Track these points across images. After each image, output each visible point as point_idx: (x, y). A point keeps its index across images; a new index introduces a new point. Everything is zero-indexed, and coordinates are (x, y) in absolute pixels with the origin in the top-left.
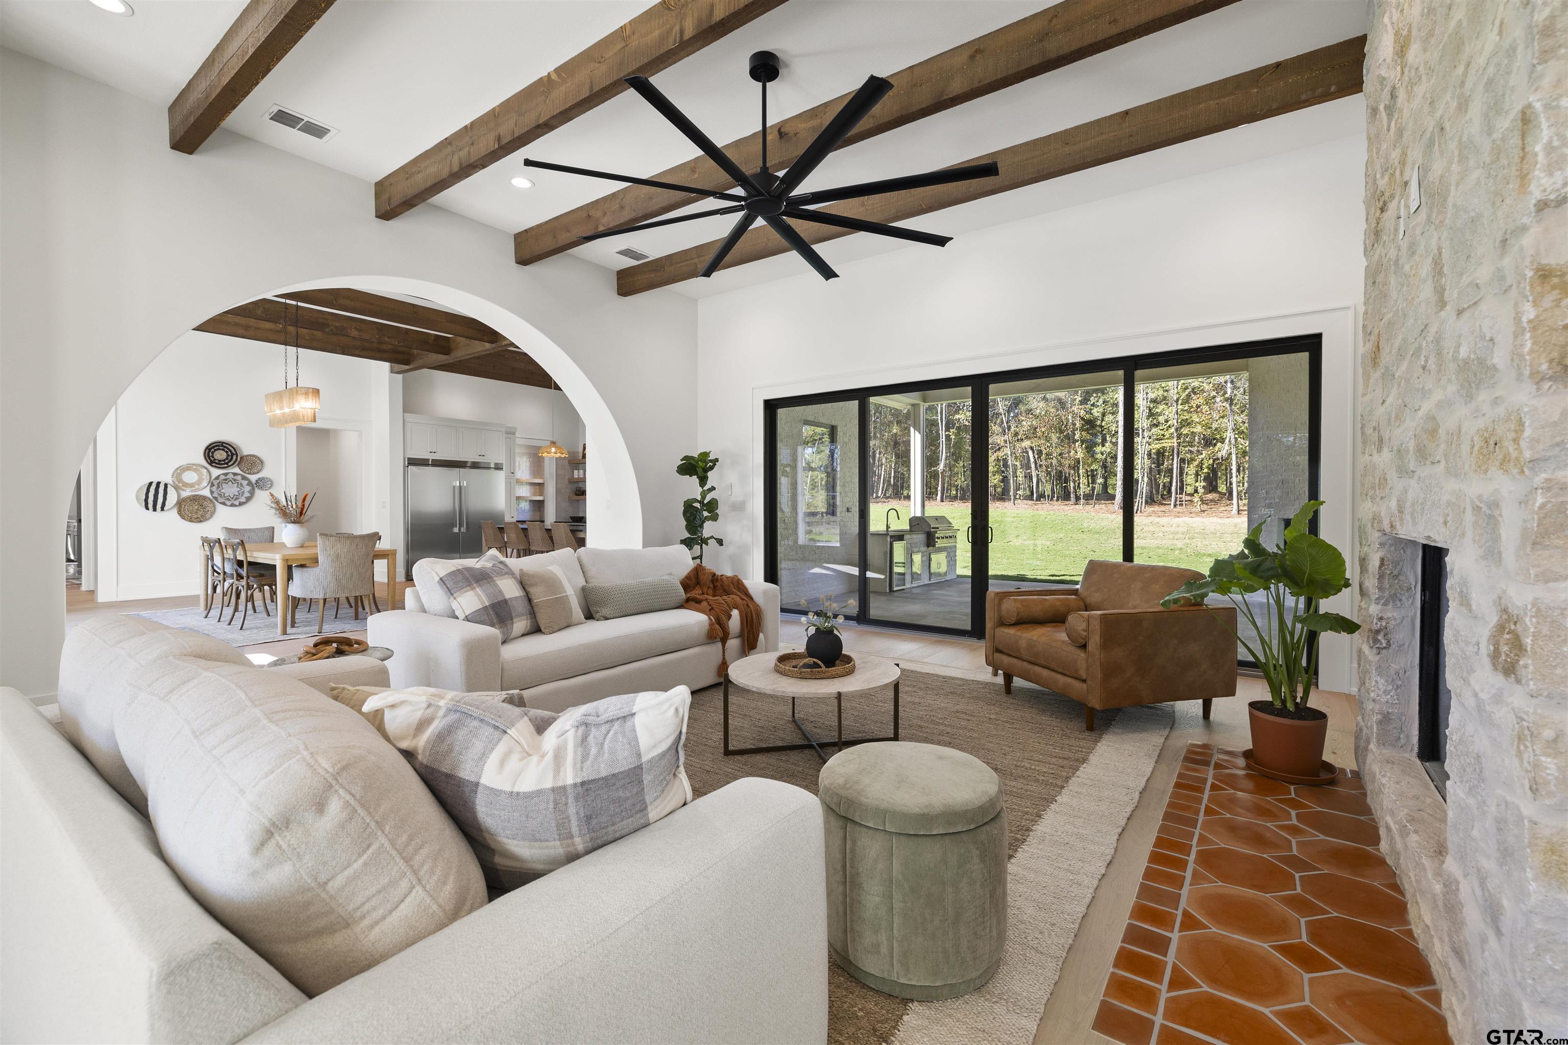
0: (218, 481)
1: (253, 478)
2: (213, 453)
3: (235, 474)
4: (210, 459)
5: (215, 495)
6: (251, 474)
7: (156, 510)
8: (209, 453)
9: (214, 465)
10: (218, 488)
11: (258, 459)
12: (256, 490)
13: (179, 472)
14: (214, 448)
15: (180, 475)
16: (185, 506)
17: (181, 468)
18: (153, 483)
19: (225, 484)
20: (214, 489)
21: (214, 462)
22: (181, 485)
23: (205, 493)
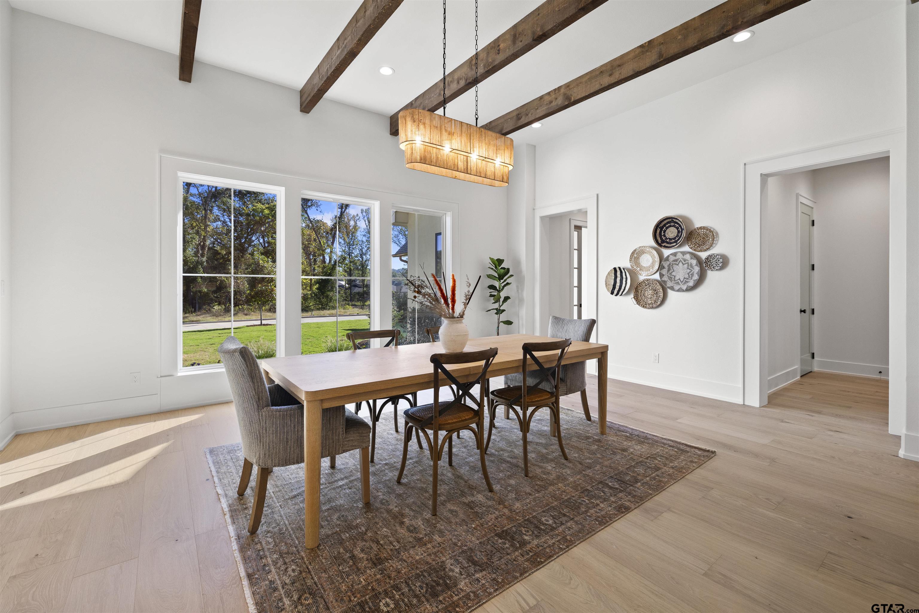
0: (668, 263)
1: (704, 255)
2: (665, 232)
3: (684, 253)
4: (659, 239)
5: (665, 278)
6: (701, 251)
7: (616, 295)
8: (658, 231)
9: (663, 245)
10: (669, 270)
11: (710, 231)
12: (708, 271)
13: (636, 256)
14: (665, 225)
15: (637, 258)
16: (641, 291)
17: (637, 251)
18: (615, 269)
19: (675, 266)
20: (664, 272)
21: (663, 241)
22: (639, 269)
23: (657, 276)
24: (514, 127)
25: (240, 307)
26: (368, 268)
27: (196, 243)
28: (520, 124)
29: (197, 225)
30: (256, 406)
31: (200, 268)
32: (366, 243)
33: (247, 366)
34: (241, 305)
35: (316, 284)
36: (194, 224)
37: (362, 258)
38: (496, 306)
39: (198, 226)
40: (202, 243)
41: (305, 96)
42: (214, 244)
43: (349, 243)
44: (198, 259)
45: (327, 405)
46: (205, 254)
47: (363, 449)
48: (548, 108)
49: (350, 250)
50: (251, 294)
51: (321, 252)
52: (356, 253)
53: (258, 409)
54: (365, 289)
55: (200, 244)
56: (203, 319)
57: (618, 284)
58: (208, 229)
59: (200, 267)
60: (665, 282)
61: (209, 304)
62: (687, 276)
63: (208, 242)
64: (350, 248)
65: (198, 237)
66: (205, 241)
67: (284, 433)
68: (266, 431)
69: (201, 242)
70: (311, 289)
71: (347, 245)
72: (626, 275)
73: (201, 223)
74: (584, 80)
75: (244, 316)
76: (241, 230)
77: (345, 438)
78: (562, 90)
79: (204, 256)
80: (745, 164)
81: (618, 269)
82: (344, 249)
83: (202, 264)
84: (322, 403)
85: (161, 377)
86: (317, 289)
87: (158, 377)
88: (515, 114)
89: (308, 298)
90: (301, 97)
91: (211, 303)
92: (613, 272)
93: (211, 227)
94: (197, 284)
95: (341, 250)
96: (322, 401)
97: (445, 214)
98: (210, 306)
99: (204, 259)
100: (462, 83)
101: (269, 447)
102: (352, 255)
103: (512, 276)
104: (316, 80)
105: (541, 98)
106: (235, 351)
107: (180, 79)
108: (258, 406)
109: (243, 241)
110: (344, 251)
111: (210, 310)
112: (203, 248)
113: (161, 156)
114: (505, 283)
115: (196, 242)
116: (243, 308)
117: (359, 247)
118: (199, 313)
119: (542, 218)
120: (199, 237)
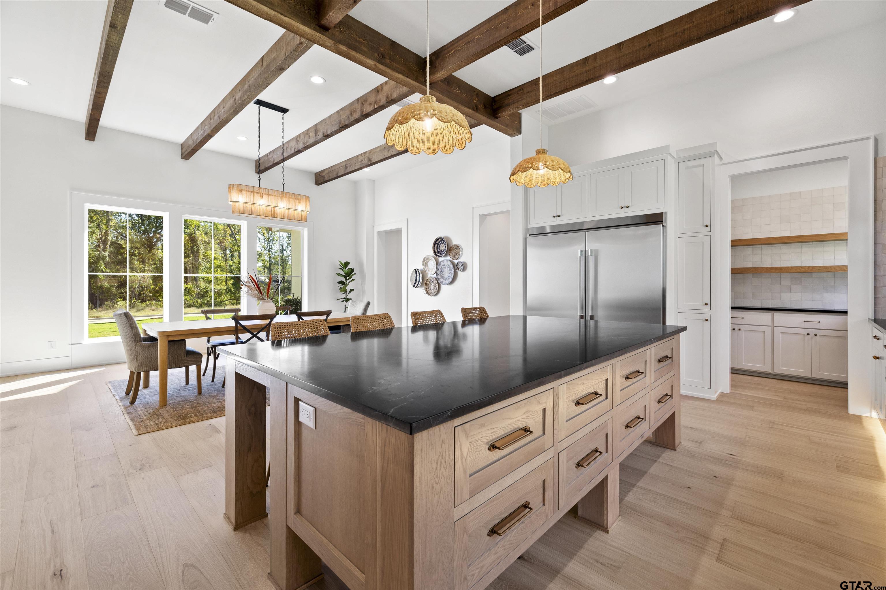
0: (441, 267)
1: (456, 262)
2: (439, 246)
3: (447, 261)
4: (436, 251)
5: (439, 277)
6: (455, 259)
7: (415, 288)
8: (436, 247)
9: (438, 255)
10: (441, 271)
11: (458, 246)
12: (459, 273)
13: (425, 261)
14: (439, 242)
15: (426, 263)
16: (429, 285)
17: (426, 259)
18: (415, 270)
19: (444, 268)
20: (439, 272)
21: (438, 253)
22: (428, 270)
23: (435, 275)
24: (344, 173)
25: (147, 302)
26: (288, 263)
27: (96, 238)
28: (347, 172)
29: (97, 219)
30: (133, 341)
31: (101, 264)
32: (287, 239)
33: (128, 321)
34: (149, 301)
35: (231, 280)
36: (95, 218)
37: (283, 254)
38: (344, 296)
39: (99, 220)
40: (104, 238)
41: (184, 150)
42: (117, 238)
43: (269, 239)
44: (100, 254)
45: (171, 339)
46: (107, 248)
47: (197, 366)
48: (361, 164)
49: (269, 246)
50: (155, 289)
51: (237, 248)
52: (276, 249)
53: (135, 343)
54: (286, 284)
55: (101, 238)
56: (106, 315)
57: (418, 280)
58: (111, 223)
59: (101, 262)
60: (439, 278)
61: (112, 300)
62: (449, 276)
63: (110, 237)
64: (269, 243)
65: (99, 231)
66: (108, 235)
67: (149, 355)
68: (139, 354)
69: (102, 236)
70: (226, 284)
71: (267, 241)
72: (419, 274)
73: (102, 216)
74: (378, 150)
75: (151, 311)
76: (149, 224)
77: (186, 359)
78: (367, 154)
79: (106, 250)
80: (473, 208)
81: (417, 270)
82: (263, 244)
83: (103, 259)
84: (168, 338)
85: (72, 344)
86: (232, 284)
87: (69, 345)
88: (344, 164)
89: (222, 293)
90: (182, 149)
91: (114, 299)
92: (415, 272)
93: (115, 221)
94: (98, 280)
95: (261, 246)
96: (168, 336)
97: (304, 229)
98: (113, 302)
99: (107, 254)
100: (293, 151)
101: (141, 362)
102: (272, 250)
103: (355, 274)
104: (190, 142)
105: (358, 156)
106: (121, 314)
107: (86, 139)
108: (135, 341)
109: (151, 235)
110: (263, 247)
111: (113, 306)
112: (105, 242)
113: (71, 193)
114: (351, 279)
115: (96, 236)
116: (150, 304)
117: (278, 243)
118: (99, 309)
119: (379, 233)
120: (101, 231)
